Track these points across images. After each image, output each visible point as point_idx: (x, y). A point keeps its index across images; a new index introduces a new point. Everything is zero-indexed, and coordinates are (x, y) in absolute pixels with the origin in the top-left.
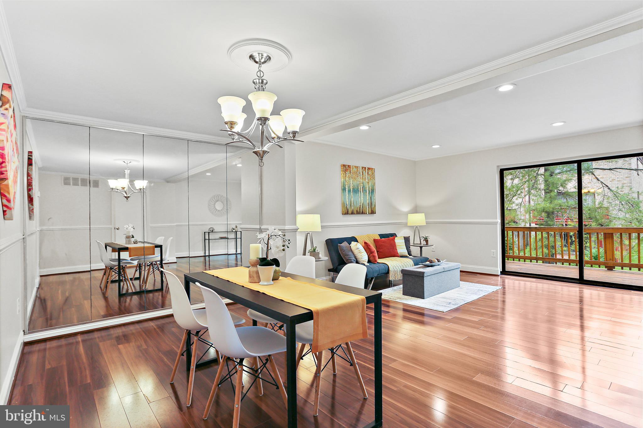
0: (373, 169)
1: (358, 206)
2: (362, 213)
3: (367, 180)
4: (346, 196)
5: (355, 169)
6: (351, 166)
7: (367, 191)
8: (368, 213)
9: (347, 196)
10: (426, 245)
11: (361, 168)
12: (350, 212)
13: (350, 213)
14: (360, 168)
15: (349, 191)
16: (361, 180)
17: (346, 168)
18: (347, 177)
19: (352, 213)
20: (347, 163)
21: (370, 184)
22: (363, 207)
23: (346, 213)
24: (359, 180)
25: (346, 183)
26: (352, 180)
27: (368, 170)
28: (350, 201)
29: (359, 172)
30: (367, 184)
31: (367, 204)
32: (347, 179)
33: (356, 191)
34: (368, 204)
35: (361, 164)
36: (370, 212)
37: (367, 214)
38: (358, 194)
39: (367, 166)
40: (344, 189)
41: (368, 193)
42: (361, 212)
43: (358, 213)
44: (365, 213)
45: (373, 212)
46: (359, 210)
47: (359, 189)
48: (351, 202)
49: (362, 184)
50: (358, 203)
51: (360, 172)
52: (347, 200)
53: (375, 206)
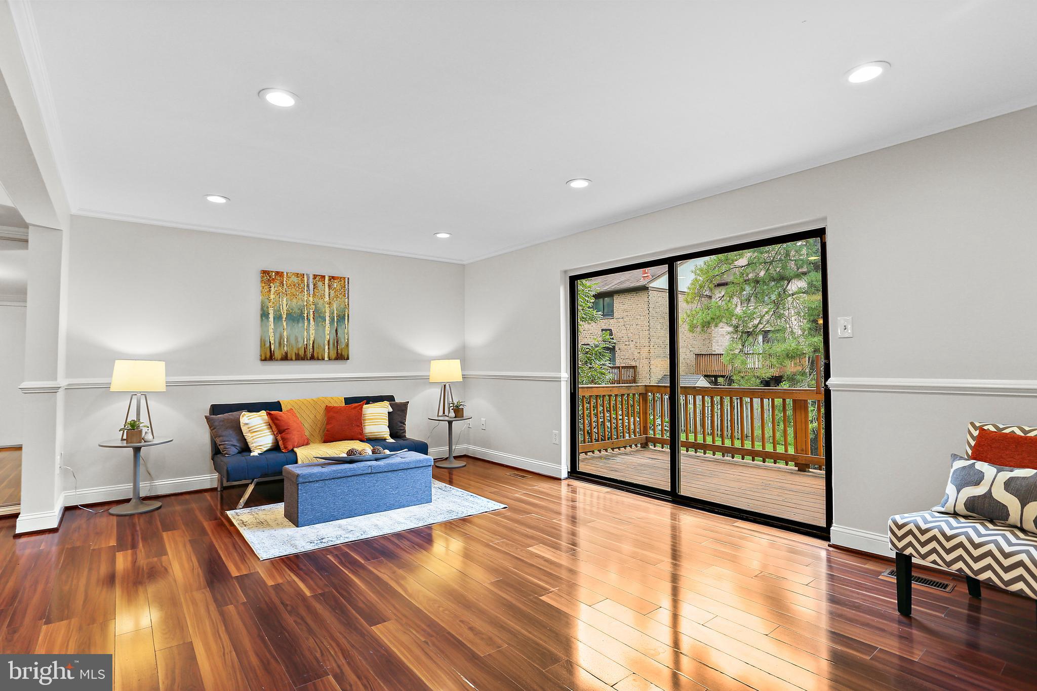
0: (345, 278)
1: (300, 346)
2: (312, 358)
3: (327, 299)
4: (267, 326)
5: (295, 279)
6: (285, 274)
7: (327, 319)
8: (326, 359)
9: (272, 326)
10: (455, 417)
11: (311, 277)
12: (278, 355)
13: (280, 357)
14: (308, 280)
15: (278, 318)
16: (311, 299)
17: (269, 277)
18: (272, 293)
19: (285, 358)
20: (273, 267)
21: (335, 306)
22: (313, 347)
23: (269, 357)
24: (306, 299)
25: (271, 304)
26: (285, 299)
27: (330, 280)
28: (278, 336)
29: (306, 284)
30: (327, 306)
31: (326, 342)
32: (272, 297)
33: (295, 317)
34: (329, 341)
35: (310, 269)
36: (333, 355)
37: (323, 359)
38: (300, 325)
39: (327, 273)
40: (264, 315)
41: (327, 322)
42: (309, 355)
43: (299, 358)
44: (320, 358)
45: (341, 356)
46: (302, 353)
47: (305, 315)
48: (281, 337)
49: (314, 306)
50: (300, 339)
51: (308, 286)
52: (272, 335)
53: (347, 345)
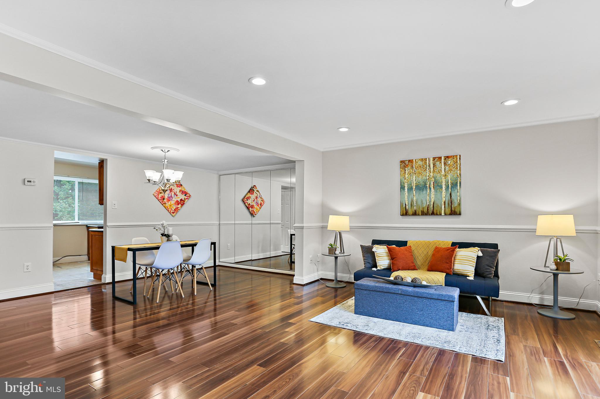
0: (457, 156)
1: (424, 206)
2: (433, 214)
3: (443, 173)
4: (404, 195)
5: (420, 163)
6: (414, 160)
7: (444, 186)
8: (443, 214)
9: (407, 194)
11: (431, 159)
12: (410, 212)
13: (411, 213)
14: (429, 161)
15: (410, 189)
16: (432, 174)
17: (404, 164)
18: (406, 174)
19: (415, 214)
20: (406, 157)
21: (449, 177)
22: (433, 206)
23: (405, 213)
24: (428, 175)
25: (406, 181)
26: (414, 177)
27: (445, 159)
28: (410, 200)
29: (428, 165)
30: (443, 177)
31: (443, 203)
32: (406, 176)
33: (422, 187)
34: (445, 202)
35: (430, 155)
36: (448, 211)
37: (441, 215)
38: (424, 192)
39: (443, 155)
40: (402, 188)
41: (444, 188)
42: (430, 212)
43: (423, 214)
44: (438, 213)
45: (454, 213)
46: (425, 210)
47: (428, 186)
48: (412, 201)
49: (434, 179)
50: (424, 202)
51: (429, 166)
52: (406, 200)
53: (459, 204)
